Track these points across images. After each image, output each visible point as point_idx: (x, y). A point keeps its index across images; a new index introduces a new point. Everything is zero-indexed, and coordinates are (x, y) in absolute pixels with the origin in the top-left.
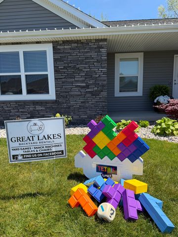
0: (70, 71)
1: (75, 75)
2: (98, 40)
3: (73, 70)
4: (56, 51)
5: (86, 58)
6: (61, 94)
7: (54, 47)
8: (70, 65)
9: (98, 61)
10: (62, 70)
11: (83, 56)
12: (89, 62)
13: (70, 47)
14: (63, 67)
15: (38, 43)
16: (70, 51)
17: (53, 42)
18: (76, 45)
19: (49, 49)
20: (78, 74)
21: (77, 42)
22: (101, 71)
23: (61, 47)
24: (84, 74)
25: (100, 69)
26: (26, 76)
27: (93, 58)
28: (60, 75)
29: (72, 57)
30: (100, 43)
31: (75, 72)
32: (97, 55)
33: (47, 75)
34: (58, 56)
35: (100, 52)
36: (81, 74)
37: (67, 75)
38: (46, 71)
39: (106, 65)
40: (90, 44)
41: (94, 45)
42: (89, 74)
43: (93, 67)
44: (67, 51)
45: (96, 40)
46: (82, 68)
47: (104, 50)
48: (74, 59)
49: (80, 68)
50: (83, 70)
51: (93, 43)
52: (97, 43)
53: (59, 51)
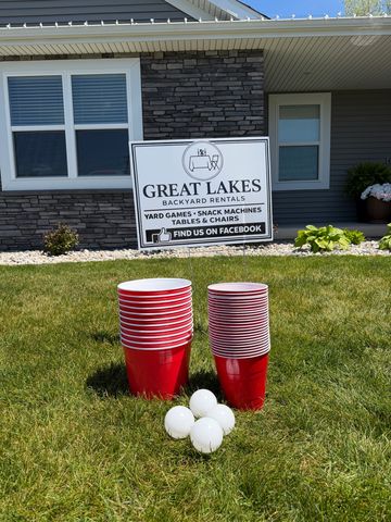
0: (181, 121)
1: (191, 130)
2: (245, 51)
3: (185, 120)
4: (147, 74)
5: (217, 93)
7: (143, 67)
8: (178, 108)
9: (243, 100)
10: (161, 120)
11: (207, 89)
12: (222, 101)
13: (180, 66)
14: (162, 113)
15: (106, 56)
16: (180, 76)
17: (141, 55)
18: (194, 62)
19: (131, 71)
20: (197, 129)
21: (197, 55)
22: (251, 121)
23: (160, 67)
24: (212, 129)
25: (248, 118)
26: (78, 132)
27: (232, 93)
28: (157, 130)
29: (183, 89)
30: (248, 60)
31: (191, 124)
32: (243, 86)
33: (127, 130)
34: (153, 87)
35: (247, 78)
36: (204, 129)
37: (171, 130)
38: (125, 120)
39: (262, 108)
40: (225, 61)
41: (235, 63)
42: (223, 129)
43: (232, 113)
44: (172, 76)
45: (239, 51)
46: (207, 115)
47: (256, 74)
48: (191, 94)
49: (202, 115)
50: (210, 119)
51: (233, 60)
52: (243, 60)
53: (156, 76)
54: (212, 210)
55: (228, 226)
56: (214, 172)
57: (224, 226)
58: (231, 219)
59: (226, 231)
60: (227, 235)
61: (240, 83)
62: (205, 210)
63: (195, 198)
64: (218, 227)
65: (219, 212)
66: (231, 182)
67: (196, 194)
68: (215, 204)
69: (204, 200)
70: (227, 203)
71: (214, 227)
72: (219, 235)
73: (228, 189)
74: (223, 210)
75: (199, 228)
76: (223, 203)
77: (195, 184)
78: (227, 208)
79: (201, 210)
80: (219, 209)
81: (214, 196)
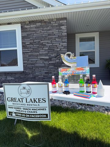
0: (36, 46)
1: (39, 49)
2: (59, 19)
3: (37, 45)
4: (23, 30)
5: (49, 35)
6: (28, 66)
7: (22, 28)
8: (35, 41)
9: (59, 37)
10: (28, 46)
11: (45, 33)
12: (51, 38)
13: (35, 26)
14: (29, 43)
15: (9, 24)
16: (35, 29)
17: (21, 23)
18: (40, 24)
19: (17, 28)
20: (42, 49)
21: (41, 21)
22: (62, 45)
23: (28, 27)
24: (47, 49)
25: (61, 44)
27: (55, 35)
28: (27, 50)
29: (36, 34)
30: (61, 22)
31: (40, 47)
32: (58, 32)
33: (16, 50)
34: (25, 34)
35: (61, 29)
36: (44, 49)
37: (32, 49)
38: (16, 47)
39: (66, 40)
40: (52, 23)
41: (55, 23)
42: (52, 48)
43: (55, 43)
44: (32, 30)
45: (57, 19)
46: (45, 43)
47: (63, 27)
48: (39, 36)
49: (43, 43)
50: (46, 45)
51: (55, 22)
52: (58, 22)
53: (26, 30)
54: (28, 108)
55: (33, 115)
56: (28, 95)
57: (32, 115)
58: (34, 112)
59: (33, 116)
60: (33, 118)
61: (57, 31)
62: (25, 108)
63: (22, 103)
64: (30, 115)
65: (30, 109)
66: (34, 99)
67: (22, 102)
68: (28, 106)
69: (25, 105)
70: (32, 106)
71: (28, 114)
72: (30, 117)
73: (33, 101)
74: (31, 108)
75: (24, 114)
76: (31, 106)
77: (22, 99)
78: (33, 108)
79: (24, 108)
80: (30, 108)
81: (28, 103)
